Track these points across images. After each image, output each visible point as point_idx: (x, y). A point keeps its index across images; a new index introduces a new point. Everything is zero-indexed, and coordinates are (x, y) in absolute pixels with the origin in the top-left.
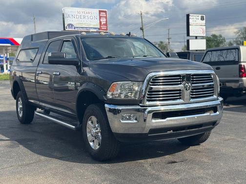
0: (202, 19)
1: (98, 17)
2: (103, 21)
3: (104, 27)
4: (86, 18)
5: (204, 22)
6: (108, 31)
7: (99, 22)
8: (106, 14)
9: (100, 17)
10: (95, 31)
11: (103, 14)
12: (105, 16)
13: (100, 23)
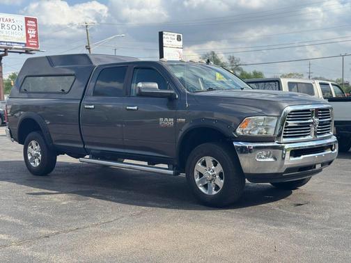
0: (179, 39)
1: (24, 27)
2: (32, 33)
3: (33, 43)
4: (6, 27)
5: (181, 43)
6: (39, 48)
7: (25, 34)
8: (36, 23)
9: (27, 28)
10: (21, 47)
11: (31, 23)
12: (35, 25)
13: (28, 35)
